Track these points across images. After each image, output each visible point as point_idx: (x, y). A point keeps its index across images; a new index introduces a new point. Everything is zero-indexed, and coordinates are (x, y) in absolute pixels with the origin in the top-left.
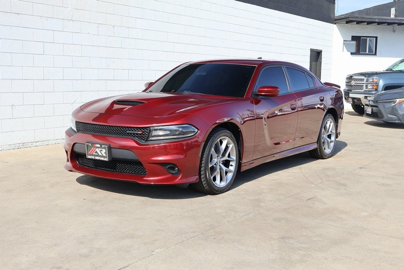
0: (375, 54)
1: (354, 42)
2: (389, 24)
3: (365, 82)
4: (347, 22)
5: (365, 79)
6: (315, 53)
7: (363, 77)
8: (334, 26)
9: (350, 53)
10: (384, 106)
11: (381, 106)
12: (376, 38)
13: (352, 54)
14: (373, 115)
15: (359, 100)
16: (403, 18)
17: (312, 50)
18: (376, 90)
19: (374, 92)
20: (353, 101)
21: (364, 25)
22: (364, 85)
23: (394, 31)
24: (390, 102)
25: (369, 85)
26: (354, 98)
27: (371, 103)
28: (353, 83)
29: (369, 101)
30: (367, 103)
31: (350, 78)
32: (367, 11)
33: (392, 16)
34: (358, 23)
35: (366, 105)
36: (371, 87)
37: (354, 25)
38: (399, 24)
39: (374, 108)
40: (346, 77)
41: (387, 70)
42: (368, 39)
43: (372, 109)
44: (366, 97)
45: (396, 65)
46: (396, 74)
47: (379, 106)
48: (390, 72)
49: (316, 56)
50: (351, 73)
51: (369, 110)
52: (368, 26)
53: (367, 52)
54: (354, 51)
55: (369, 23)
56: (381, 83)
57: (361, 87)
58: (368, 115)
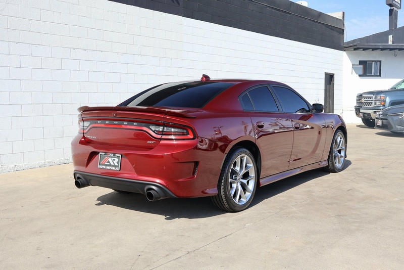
0: (380, 75)
1: (361, 66)
2: (391, 49)
3: (374, 99)
4: (355, 49)
5: (374, 97)
6: (329, 76)
7: (372, 95)
8: (344, 53)
9: (358, 75)
10: (392, 119)
11: (390, 119)
12: (380, 62)
13: (360, 76)
14: (383, 126)
15: (369, 114)
16: (403, 44)
17: (326, 74)
18: (384, 106)
19: (382, 108)
20: (364, 116)
21: (370, 51)
22: (373, 102)
23: (396, 55)
24: (398, 115)
25: (377, 102)
26: (365, 113)
27: (381, 116)
28: (363, 100)
29: (379, 115)
30: (378, 116)
31: (360, 96)
32: (367, 39)
33: (390, 43)
34: (364, 49)
35: (377, 118)
36: (379, 103)
37: (361, 51)
38: (400, 49)
39: (384, 121)
40: (356, 95)
41: (392, 89)
42: (373, 63)
43: (382, 122)
44: (375, 112)
45: (399, 84)
46: (400, 92)
47: (388, 119)
48: (394, 90)
49: (330, 79)
50: (361, 92)
51: (379, 123)
52: (373, 52)
53: (373, 74)
54: (361, 73)
55: (373, 49)
56: (388, 100)
57: (370, 103)
58: (379, 127)
